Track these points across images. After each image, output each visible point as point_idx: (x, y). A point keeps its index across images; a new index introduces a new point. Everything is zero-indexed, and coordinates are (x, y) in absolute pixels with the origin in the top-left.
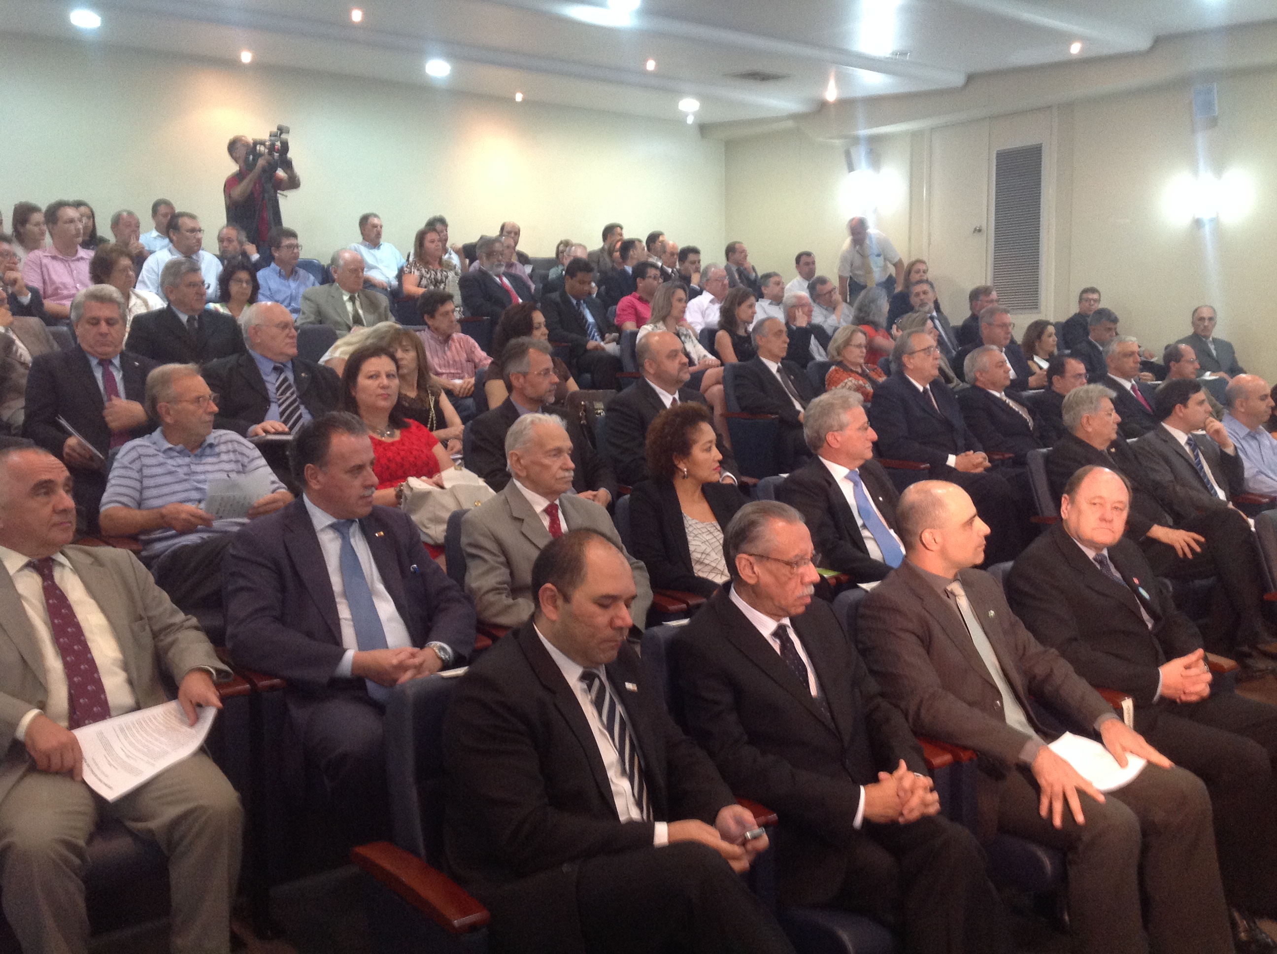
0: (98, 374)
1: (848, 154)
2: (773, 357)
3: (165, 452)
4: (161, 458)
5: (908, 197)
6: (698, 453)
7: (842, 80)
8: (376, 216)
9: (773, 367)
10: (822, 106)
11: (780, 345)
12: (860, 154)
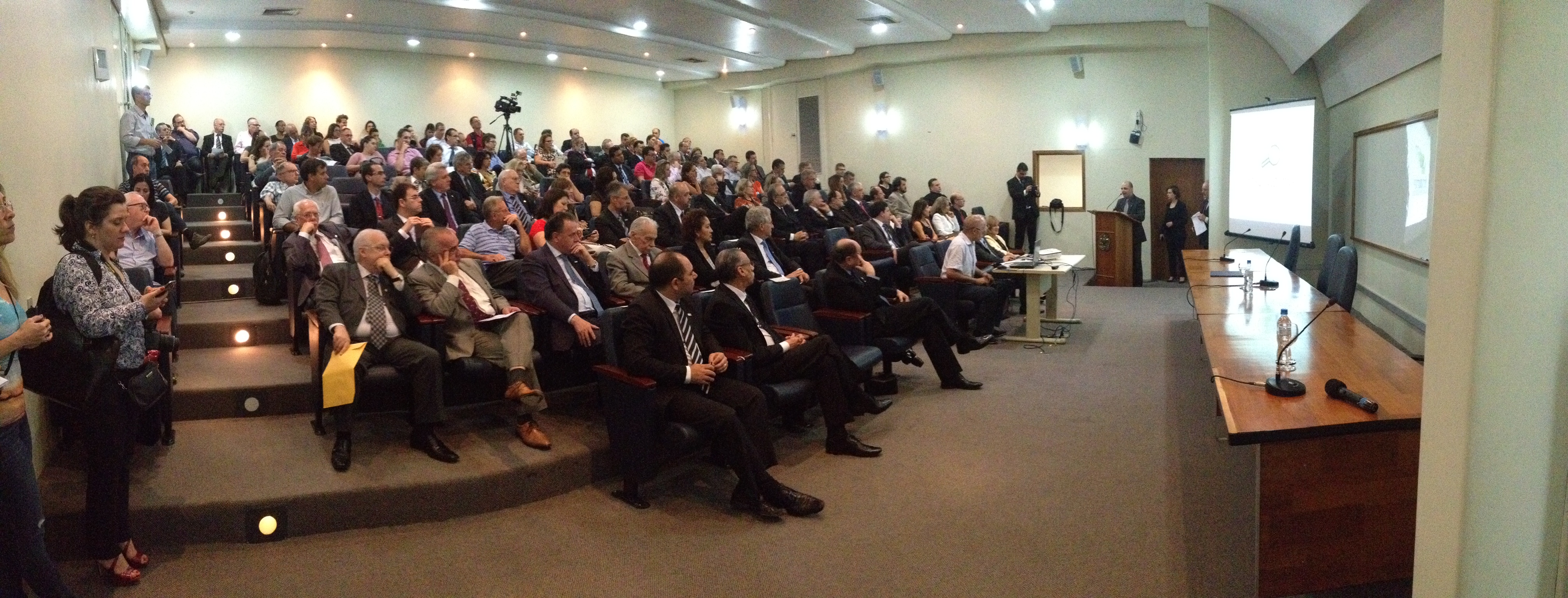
0: (441, 201)
1: (732, 99)
2: (712, 195)
3: (489, 231)
4: (488, 234)
5: (761, 118)
6: (704, 228)
7: (729, 64)
8: (521, 129)
9: (712, 199)
10: (720, 75)
11: (715, 189)
12: (737, 98)
